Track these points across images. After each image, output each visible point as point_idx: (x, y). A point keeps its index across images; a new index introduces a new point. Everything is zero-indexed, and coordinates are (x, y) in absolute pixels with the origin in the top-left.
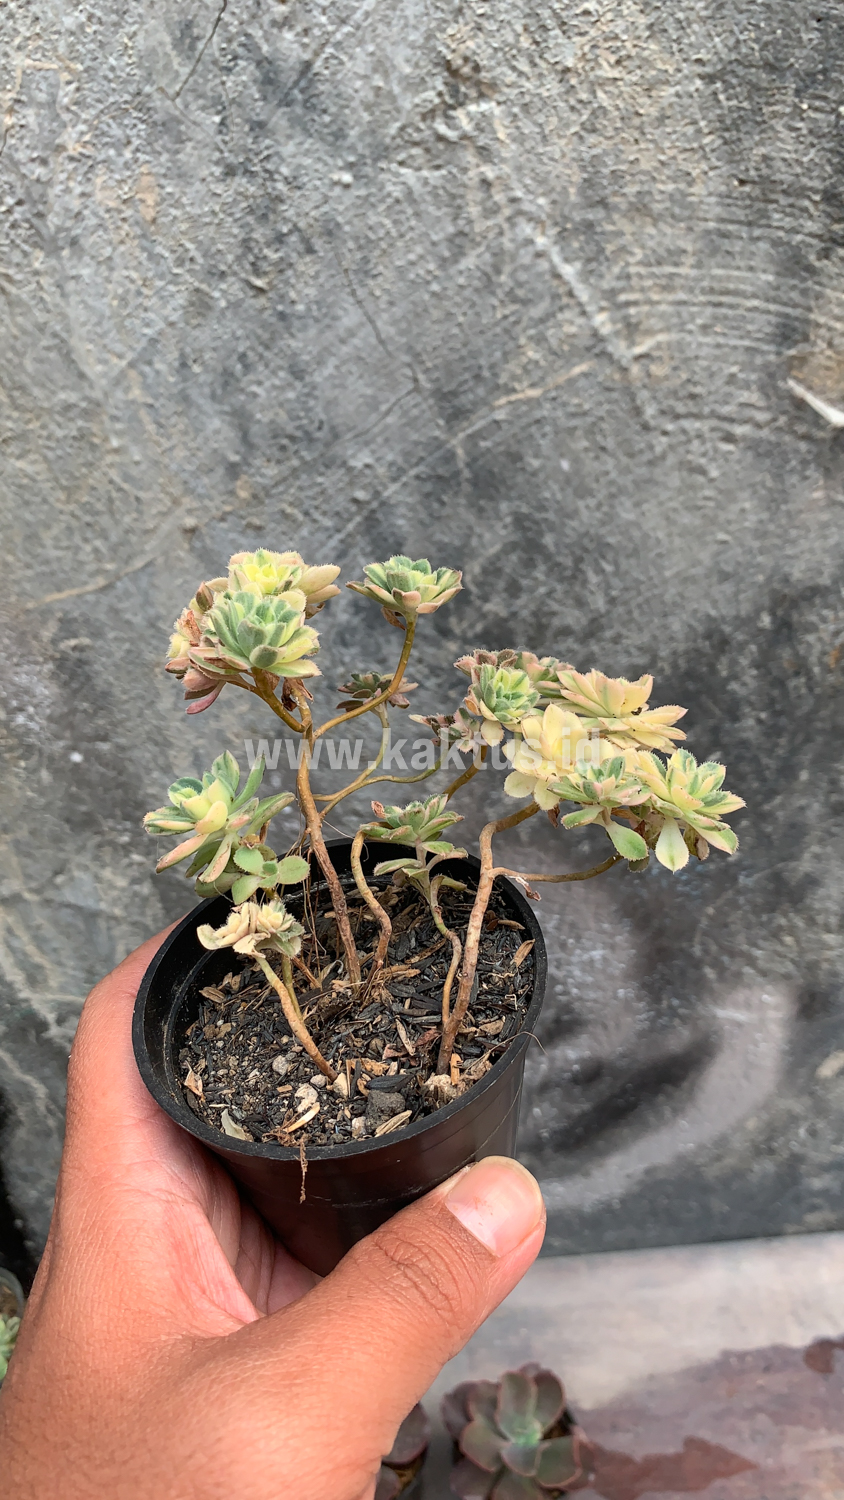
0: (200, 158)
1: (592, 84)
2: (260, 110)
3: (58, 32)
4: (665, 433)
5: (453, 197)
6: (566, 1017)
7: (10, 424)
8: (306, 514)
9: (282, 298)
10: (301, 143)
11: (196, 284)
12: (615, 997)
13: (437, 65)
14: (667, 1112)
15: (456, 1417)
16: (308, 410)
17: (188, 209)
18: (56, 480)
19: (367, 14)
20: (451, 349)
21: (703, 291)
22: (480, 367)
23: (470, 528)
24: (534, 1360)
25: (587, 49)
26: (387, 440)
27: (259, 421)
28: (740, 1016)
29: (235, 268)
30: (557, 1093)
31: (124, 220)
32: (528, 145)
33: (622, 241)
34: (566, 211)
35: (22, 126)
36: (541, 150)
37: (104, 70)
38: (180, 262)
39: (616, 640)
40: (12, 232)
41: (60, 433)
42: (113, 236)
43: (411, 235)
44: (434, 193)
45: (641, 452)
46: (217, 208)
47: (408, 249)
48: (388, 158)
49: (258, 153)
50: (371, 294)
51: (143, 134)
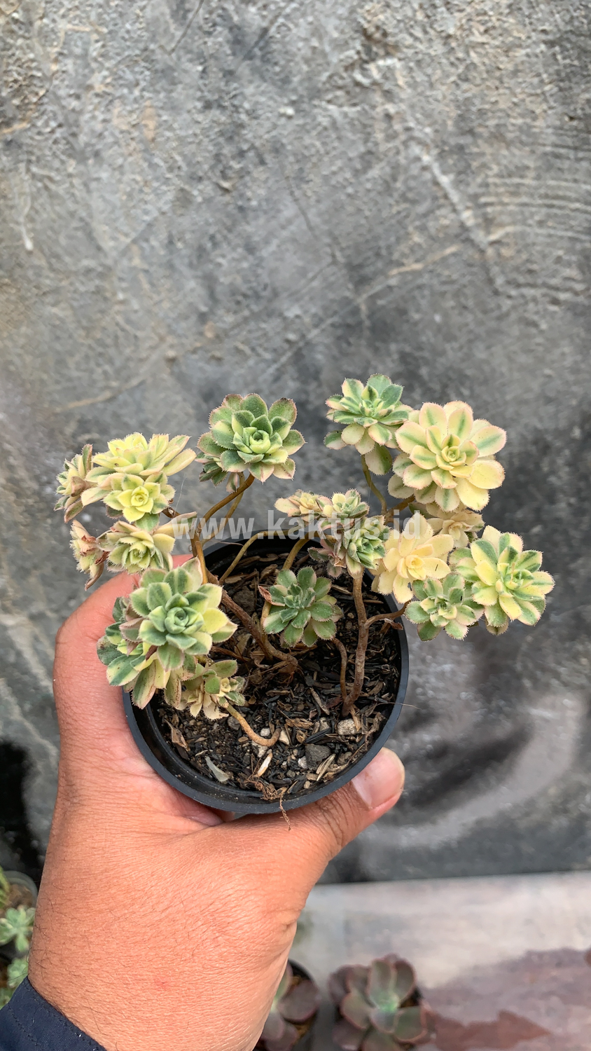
0: (187, 96)
1: (467, 46)
2: (230, 62)
3: (91, 5)
4: (510, 297)
5: (365, 126)
6: (424, 711)
7: (48, 282)
8: (253, 349)
9: (242, 196)
10: (258, 87)
11: (182, 186)
12: (459, 698)
13: (356, 31)
14: (493, 780)
15: (338, 990)
16: (257, 276)
17: (178, 132)
18: (79, 322)
20: (360, 235)
21: (541, 197)
22: (379, 248)
23: (368, 362)
24: (394, 952)
25: (464, 21)
26: (311, 299)
27: (222, 284)
28: (548, 714)
29: (210, 174)
30: (415, 765)
31: (132, 139)
32: (420, 89)
33: (484, 160)
34: (445, 137)
35: (64, 72)
36: (428, 93)
37: (122, 33)
38: (171, 169)
40: (54, 147)
41: (82, 289)
42: (124, 150)
43: (334, 153)
44: (351, 123)
45: (492, 310)
46: (198, 131)
47: (332, 163)
48: (319, 98)
49: (228, 93)
50: (305, 195)
51: (148, 78)
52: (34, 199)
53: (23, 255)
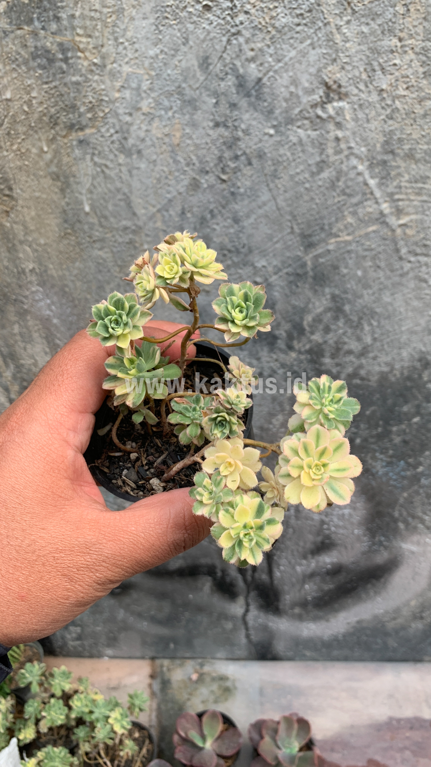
0: (204, 118)
1: (393, 97)
3: (146, 57)
4: (410, 262)
5: (321, 144)
6: (327, 541)
7: (97, 234)
9: (234, 185)
10: (252, 115)
11: (195, 176)
12: (353, 533)
13: (321, 84)
14: (372, 593)
15: (256, 736)
16: (239, 238)
17: (195, 141)
18: (116, 262)
19: (291, 59)
20: (312, 215)
22: (324, 224)
23: (309, 299)
24: (294, 711)
25: (393, 81)
26: (274, 255)
27: (215, 242)
28: (414, 548)
29: (214, 169)
30: (318, 579)
31: (164, 143)
32: (360, 123)
33: (399, 171)
34: (374, 154)
35: (123, 98)
36: (365, 125)
37: (165, 76)
38: (188, 165)
39: (375, 358)
40: (111, 146)
41: (120, 240)
42: (158, 150)
43: (298, 160)
44: (312, 142)
45: (397, 270)
46: (209, 141)
47: (297, 167)
48: (293, 125)
49: (231, 118)
50: (276, 186)
51: (179, 105)
52: (94, 178)
53: (82, 215)
